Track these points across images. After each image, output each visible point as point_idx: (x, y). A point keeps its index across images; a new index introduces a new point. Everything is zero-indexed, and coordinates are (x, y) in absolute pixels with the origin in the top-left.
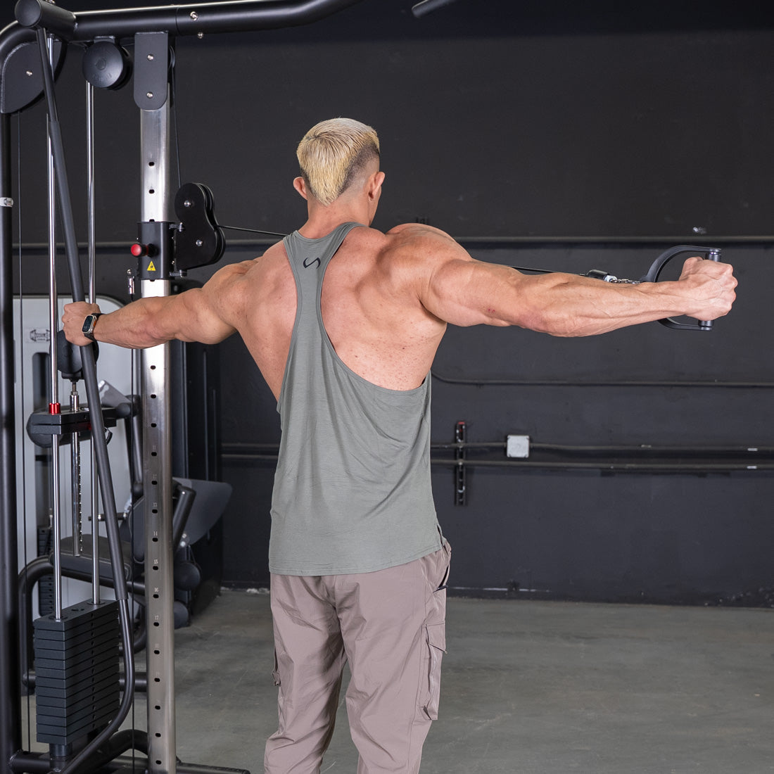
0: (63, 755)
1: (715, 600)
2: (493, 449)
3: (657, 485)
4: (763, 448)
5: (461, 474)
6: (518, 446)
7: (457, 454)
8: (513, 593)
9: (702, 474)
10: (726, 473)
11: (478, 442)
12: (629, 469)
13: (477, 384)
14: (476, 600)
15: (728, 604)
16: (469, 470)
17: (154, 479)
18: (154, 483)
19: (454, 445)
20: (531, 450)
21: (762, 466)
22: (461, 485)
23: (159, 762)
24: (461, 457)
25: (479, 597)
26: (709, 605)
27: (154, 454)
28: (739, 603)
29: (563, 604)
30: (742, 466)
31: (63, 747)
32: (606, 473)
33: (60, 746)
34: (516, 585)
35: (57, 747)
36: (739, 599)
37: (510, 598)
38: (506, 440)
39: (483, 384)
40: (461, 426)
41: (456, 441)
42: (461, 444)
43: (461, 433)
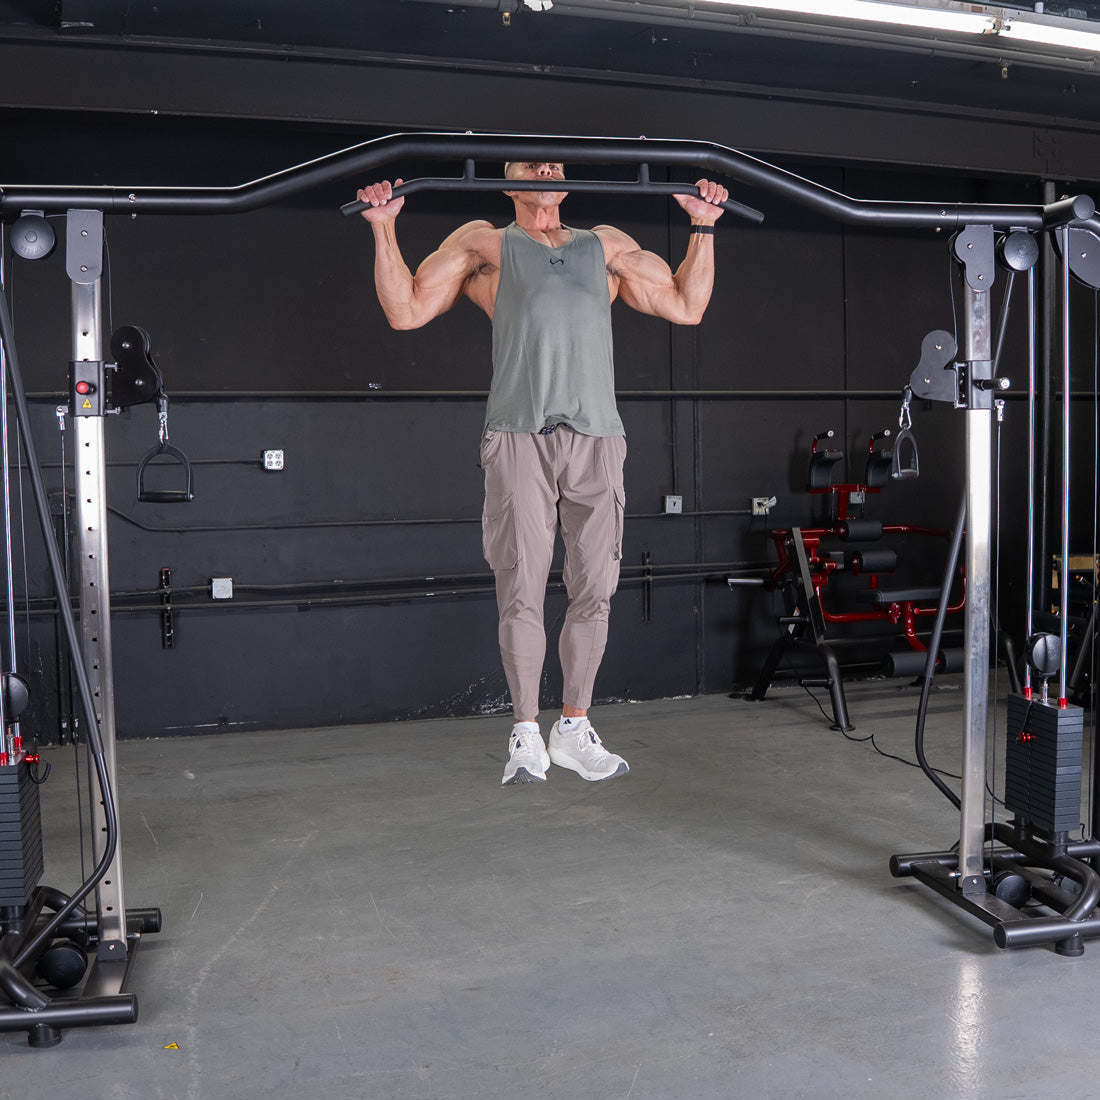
0: (17, 915)
1: (404, 715)
2: (198, 593)
3: (348, 616)
4: (438, 577)
5: (169, 617)
6: (222, 588)
7: (163, 599)
8: (223, 727)
9: (387, 603)
10: (407, 601)
11: (183, 587)
12: (325, 603)
13: (179, 531)
14: (188, 737)
15: (415, 717)
16: (176, 613)
17: (95, 635)
18: (95, 640)
19: (161, 591)
20: (235, 591)
21: (437, 593)
22: (169, 628)
23: (109, 909)
24: (168, 602)
25: (191, 735)
26: (399, 720)
27: (93, 612)
28: (426, 715)
29: (270, 732)
30: (423, 594)
31: (17, 908)
32: (303, 608)
33: (13, 907)
34: (225, 720)
35: (10, 910)
36: (424, 712)
37: (221, 733)
38: (210, 583)
39: (185, 531)
40: (167, 572)
41: (161, 587)
42: (167, 590)
43: (167, 579)
